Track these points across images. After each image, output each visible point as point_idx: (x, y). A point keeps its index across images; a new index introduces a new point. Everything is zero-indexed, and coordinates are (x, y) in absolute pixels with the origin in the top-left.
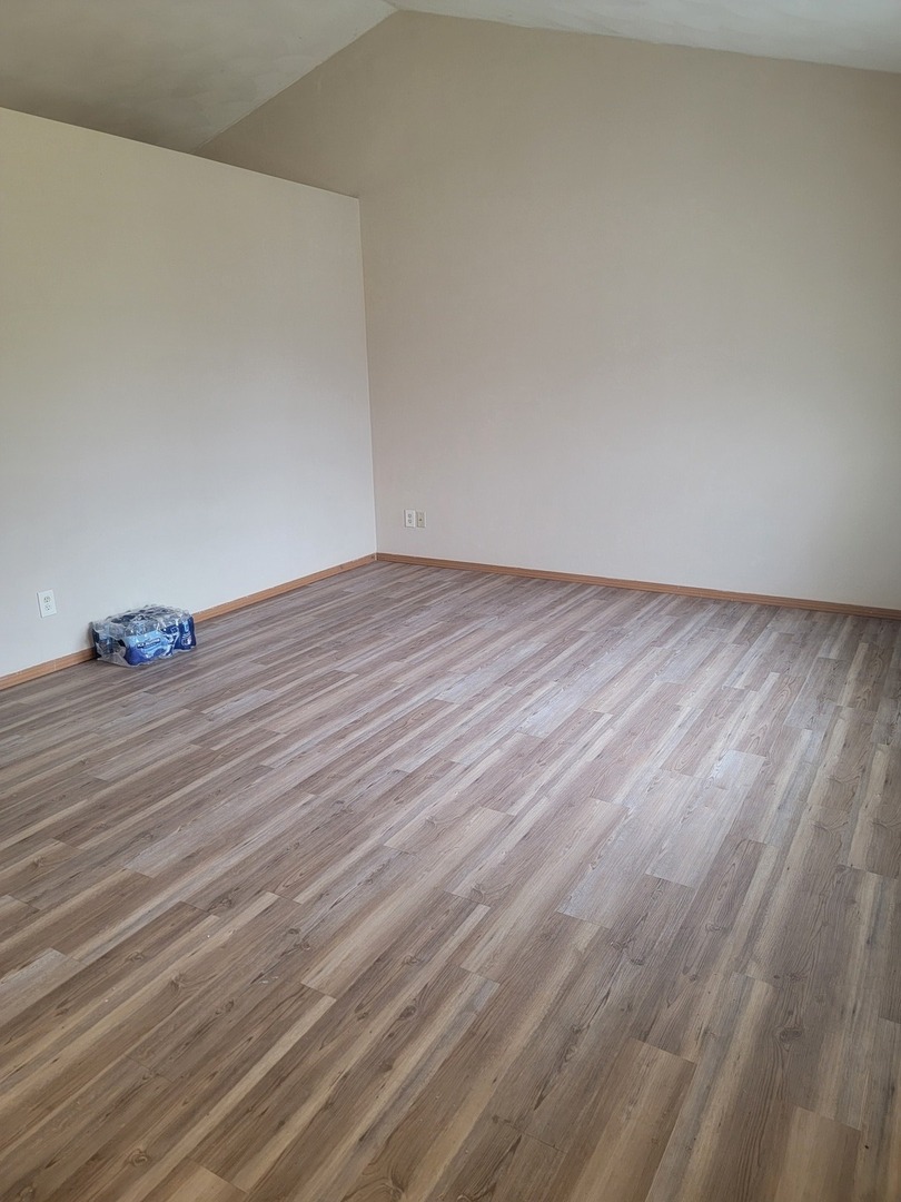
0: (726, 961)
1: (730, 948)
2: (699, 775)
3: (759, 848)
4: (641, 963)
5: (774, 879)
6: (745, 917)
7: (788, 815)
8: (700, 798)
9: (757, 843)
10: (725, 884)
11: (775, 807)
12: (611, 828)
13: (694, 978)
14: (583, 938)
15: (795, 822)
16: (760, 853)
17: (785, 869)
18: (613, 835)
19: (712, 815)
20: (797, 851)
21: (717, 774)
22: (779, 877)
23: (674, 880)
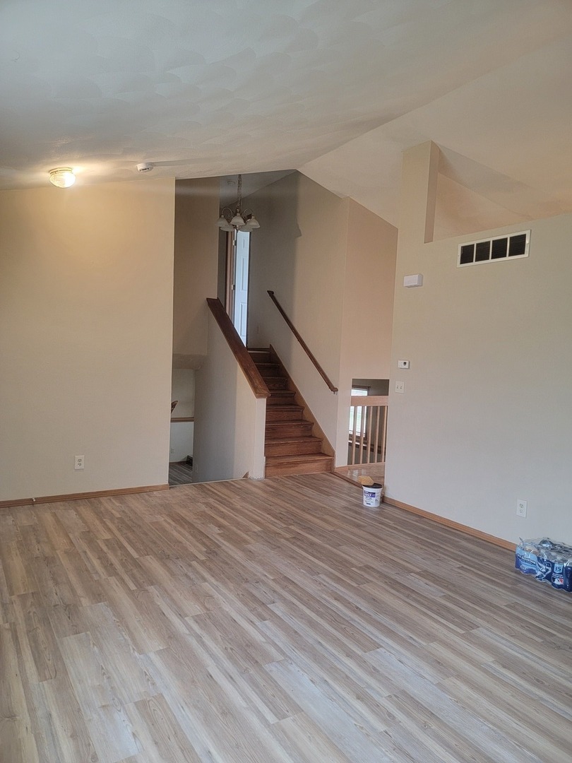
0: (20, 622)
1: (22, 627)
2: (131, 707)
3: (42, 677)
4: (55, 606)
5: (21, 664)
6: (24, 641)
7: (40, 713)
8: (109, 689)
9: (46, 680)
10: (46, 648)
11: (54, 714)
12: (133, 639)
13: (29, 612)
14: (85, 602)
15: (32, 710)
16: (39, 675)
17: (18, 673)
18: (127, 637)
19: (89, 681)
20: (18, 690)
21: (120, 717)
22: (19, 667)
23: (72, 637)
